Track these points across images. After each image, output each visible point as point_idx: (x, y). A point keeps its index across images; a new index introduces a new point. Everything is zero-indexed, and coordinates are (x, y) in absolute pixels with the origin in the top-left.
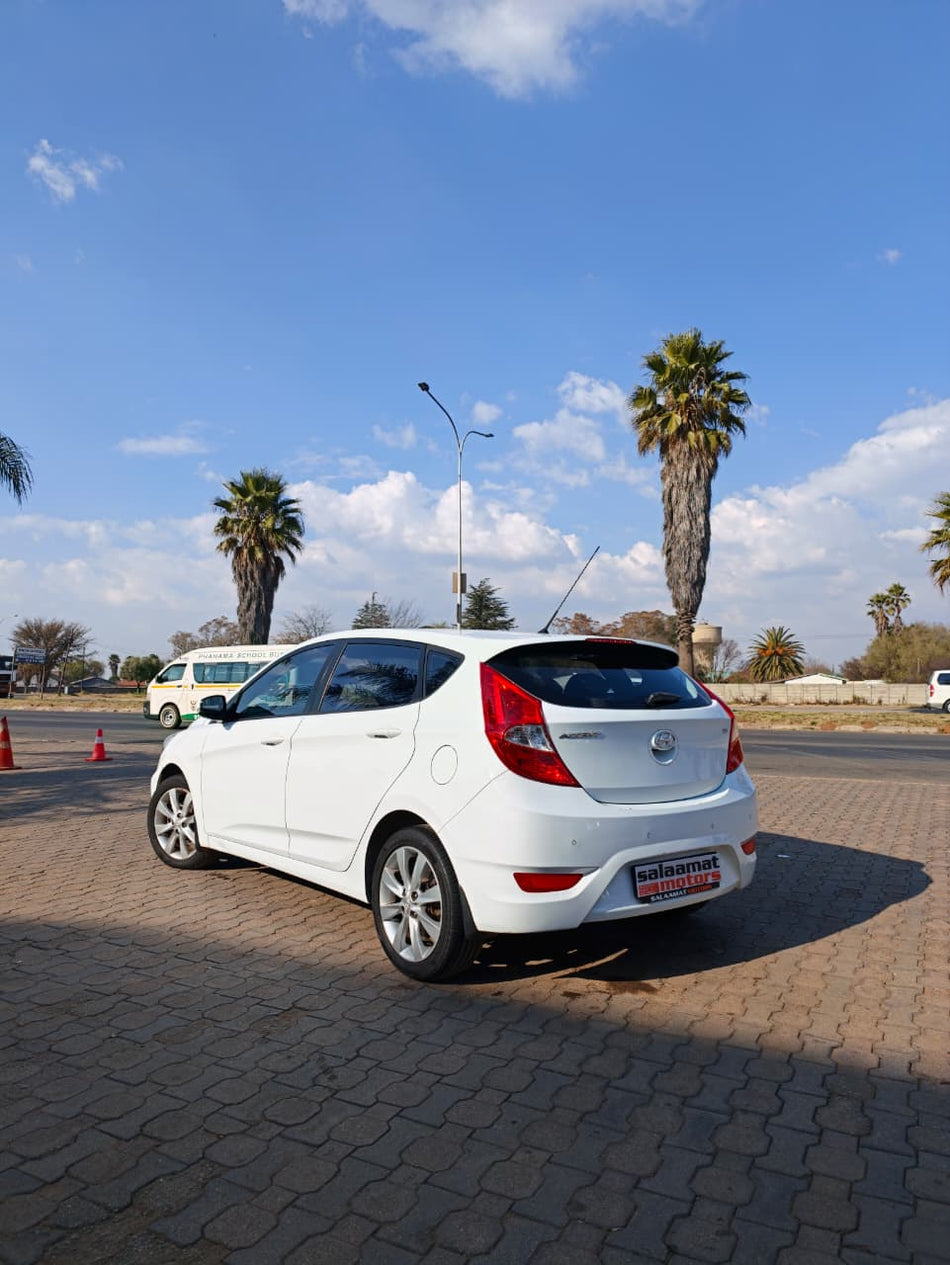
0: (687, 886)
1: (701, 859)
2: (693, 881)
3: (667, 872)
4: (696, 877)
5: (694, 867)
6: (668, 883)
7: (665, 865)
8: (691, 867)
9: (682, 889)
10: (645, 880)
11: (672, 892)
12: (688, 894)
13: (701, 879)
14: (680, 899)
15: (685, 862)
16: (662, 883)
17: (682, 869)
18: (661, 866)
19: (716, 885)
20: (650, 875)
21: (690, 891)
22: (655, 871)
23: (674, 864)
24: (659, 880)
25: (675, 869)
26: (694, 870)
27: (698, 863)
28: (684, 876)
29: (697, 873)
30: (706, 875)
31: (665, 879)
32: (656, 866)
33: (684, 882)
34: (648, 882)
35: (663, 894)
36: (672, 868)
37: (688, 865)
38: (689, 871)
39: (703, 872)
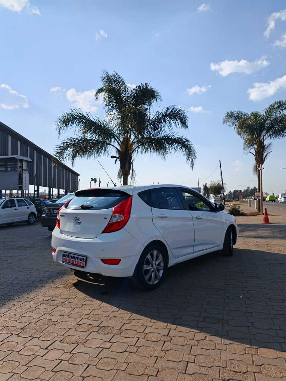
0: (74, 263)
1: (80, 257)
2: (76, 262)
3: (70, 257)
4: (77, 262)
5: (77, 259)
6: (70, 260)
7: (70, 255)
8: (77, 258)
9: (73, 264)
10: (64, 257)
11: (70, 263)
12: (73, 265)
13: (79, 263)
14: (71, 266)
15: (75, 256)
16: (68, 259)
17: (74, 258)
18: (69, 255)
19: (82, 267)
20: (66, 256)
21: (74, 265)
22: (67, 255)
23: (72, 255)
24: (68, 258)
25: (72, 257)
26: (77, 260)
27: (79, 258)
28: (75, 260)
29: (78, 261)
30: (81, 263)
31: (69, 259)
32: (68, 254)
33: (74, 262)
34: (65, 257)
35: (67, 262)
36: (71, 256)
37: (76, 257)
38: (76, 259)
39: (80, 261)
